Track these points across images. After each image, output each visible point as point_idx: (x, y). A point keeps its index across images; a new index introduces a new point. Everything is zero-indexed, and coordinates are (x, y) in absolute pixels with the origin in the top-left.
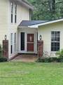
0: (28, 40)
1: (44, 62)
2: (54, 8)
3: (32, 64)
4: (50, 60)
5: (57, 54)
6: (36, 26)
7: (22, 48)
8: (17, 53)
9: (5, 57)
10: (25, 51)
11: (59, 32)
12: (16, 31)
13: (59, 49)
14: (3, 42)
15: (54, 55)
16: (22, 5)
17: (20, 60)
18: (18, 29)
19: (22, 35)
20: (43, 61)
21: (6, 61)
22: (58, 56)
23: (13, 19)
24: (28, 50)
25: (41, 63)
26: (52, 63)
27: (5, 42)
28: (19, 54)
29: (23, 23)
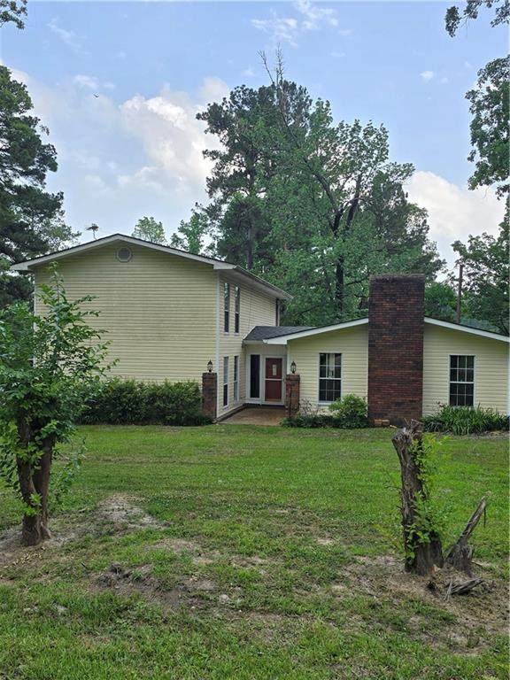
0: (269, 374)
1: (299, 426)
2: (339, 296)
3: (271, 431)
4: (317, 423)
5: (332, 408)
6: (283, 341)
7: (255, 393)
8: (240, 403)
9: (207, 413)
10: (261, 400)
11: (340, 354)
12: (237, 351)
13: (338, 395)
14: (205, 376)
15: (326, 410)
16: (254, 291)
17: (245, 422)
18: (244, 346)
19: (255, 361)
20: (298, 424)
21: (210, 422)
22: (334, 413)
23: (230, 322)
24: (268, 397)
25: (292, 430)
26: (319, 431)
27: (210, 378)
28: (247, 406)
29: (259, 333)
